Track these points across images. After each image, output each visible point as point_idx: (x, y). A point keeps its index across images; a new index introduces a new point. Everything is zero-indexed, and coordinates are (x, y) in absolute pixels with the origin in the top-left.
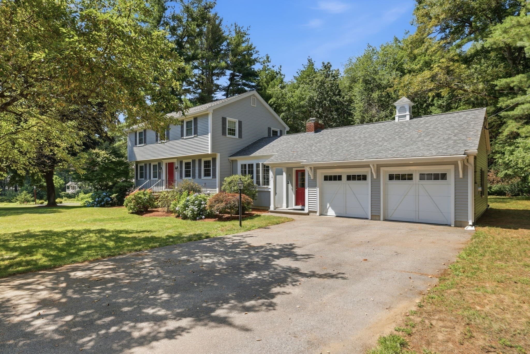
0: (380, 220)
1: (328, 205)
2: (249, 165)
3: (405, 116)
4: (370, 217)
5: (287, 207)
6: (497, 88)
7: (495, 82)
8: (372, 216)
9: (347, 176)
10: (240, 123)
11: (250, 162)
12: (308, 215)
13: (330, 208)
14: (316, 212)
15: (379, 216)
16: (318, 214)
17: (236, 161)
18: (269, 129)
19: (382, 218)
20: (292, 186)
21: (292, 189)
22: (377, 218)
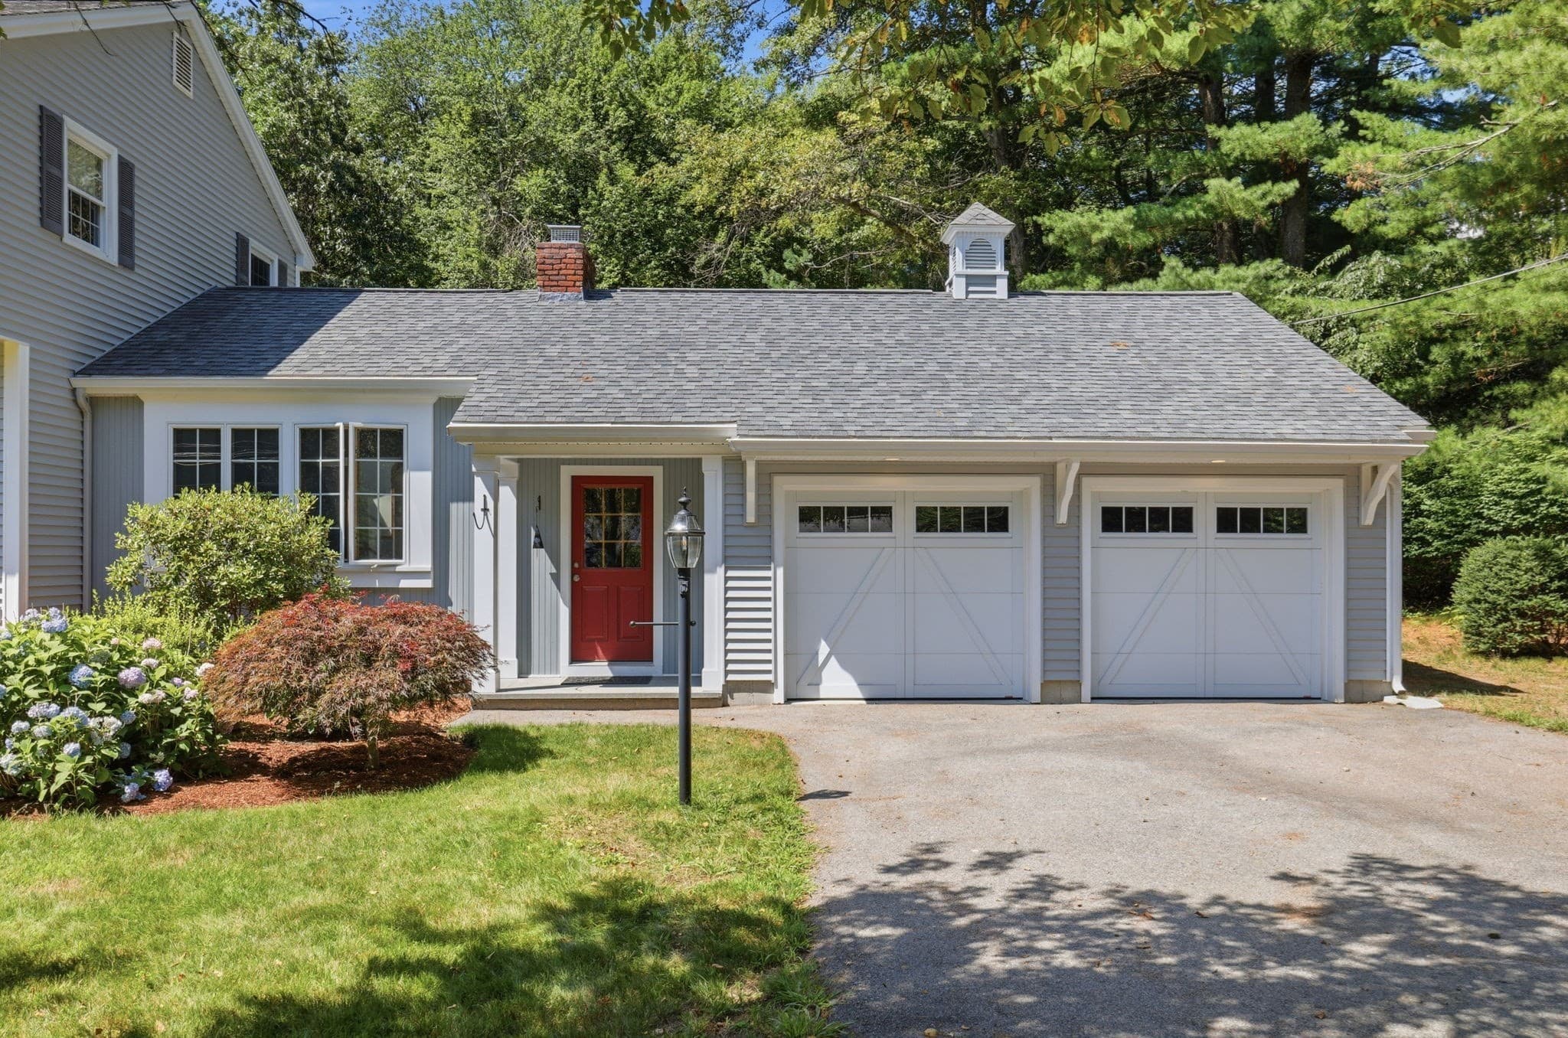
0: (1078, 700)
1: (824, 649)
2: (241, 437)
3: (991, 280)
4: (1036, 692)
5: (524, 671)
6: (1051, 239)
7: (1045, 220)
8: (1045, 684)
9: (919, 510)
10: (126, 170)
11: (255, 418)
12: (725, 705)
13: (833, 659)
14: (767, 687)
15: (1078, 683)
16: (778, 695)
17: (135, 403)
18: (242, 243)
19: (1086, 692)
20: (556, 560)
21: (556, 578)
22: (1068, 693)
